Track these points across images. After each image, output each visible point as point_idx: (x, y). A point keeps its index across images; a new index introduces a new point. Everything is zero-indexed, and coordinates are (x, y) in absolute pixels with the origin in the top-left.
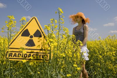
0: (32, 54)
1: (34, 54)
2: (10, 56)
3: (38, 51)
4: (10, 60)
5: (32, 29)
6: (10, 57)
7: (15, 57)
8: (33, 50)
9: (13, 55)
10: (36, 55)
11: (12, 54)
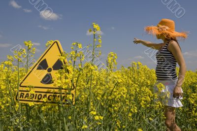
0: (48, 95)
1: (51, 95)
2: (20, 97)
3: (56, 91)
4: (20, 102)
5: (51, 59)
6: (21, 99)
7: (26, 99)
8: (50, 90)
9: (24, 96)
10: (53, 96)
11: (23, 94)
